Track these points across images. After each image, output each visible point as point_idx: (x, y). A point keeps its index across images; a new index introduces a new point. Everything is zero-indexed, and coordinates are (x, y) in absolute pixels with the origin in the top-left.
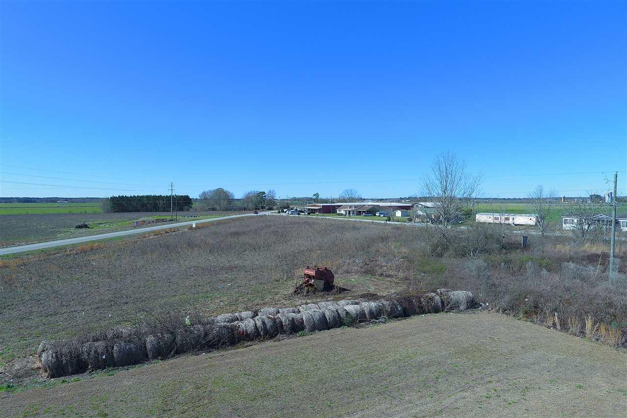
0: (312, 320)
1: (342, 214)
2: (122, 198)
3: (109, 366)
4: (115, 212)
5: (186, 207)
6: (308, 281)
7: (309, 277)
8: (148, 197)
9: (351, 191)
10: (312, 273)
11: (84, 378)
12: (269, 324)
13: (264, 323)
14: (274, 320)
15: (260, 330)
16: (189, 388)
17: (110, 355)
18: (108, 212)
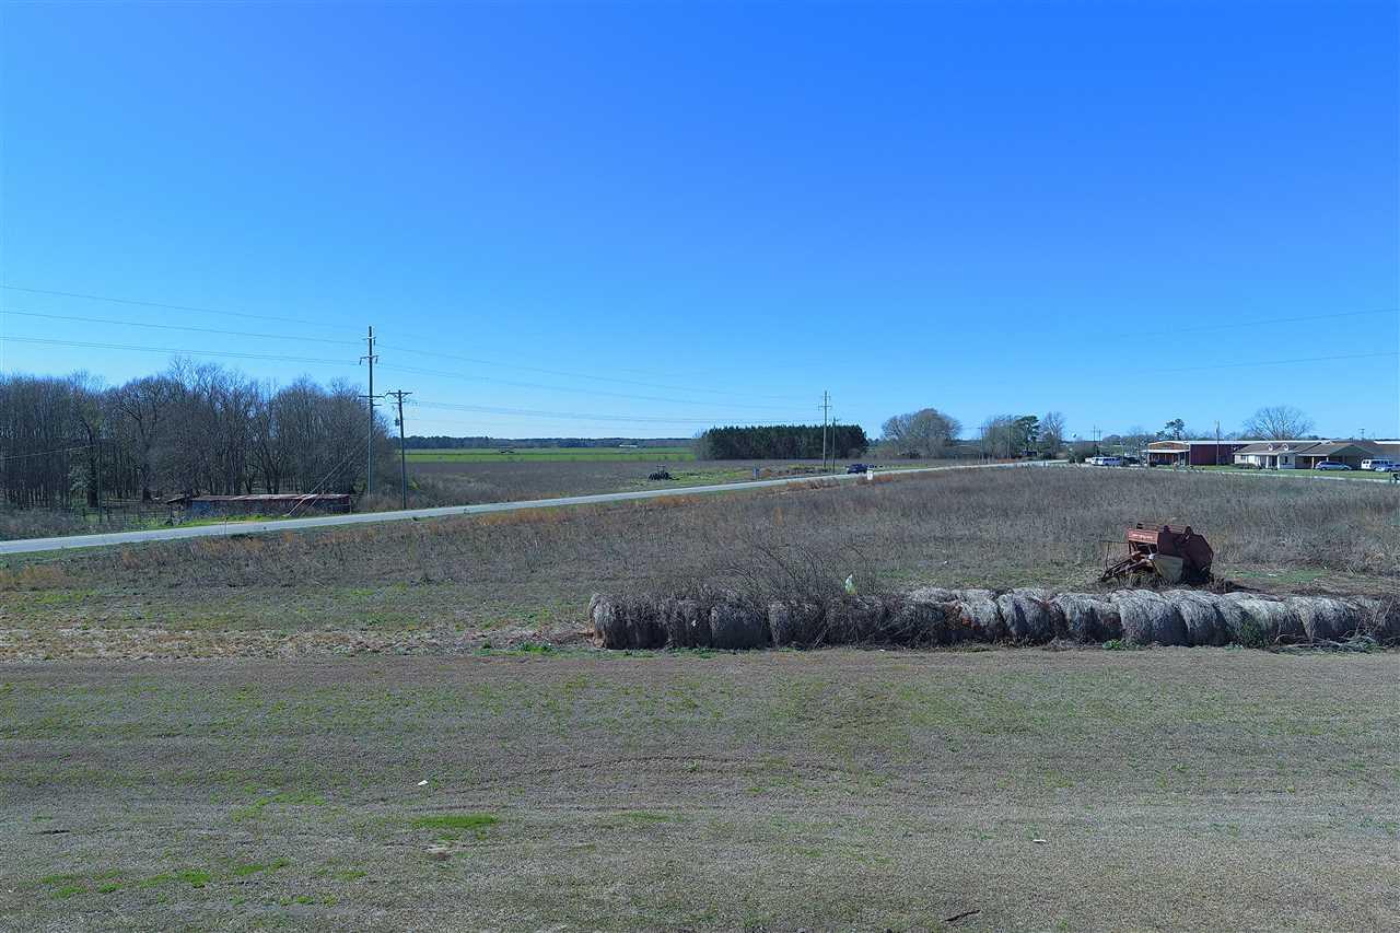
0: (1143, 617)
1: (1250, 466)
2: (730, 431)
3: (702, 645)
4: (717, 459)
5: (854, 450)
6: (1138, 558)
7: (1144, 549)
8: (778, 429)
9: (1280, 411)
10: (1150, 538)
11: (660, 656)
12: (1031, 613)
13: (1018, 608)
14: (1044, 608)
15: (1009, 622)
16: (849, 695)
17: (704, 624)
18: (706, 459)
